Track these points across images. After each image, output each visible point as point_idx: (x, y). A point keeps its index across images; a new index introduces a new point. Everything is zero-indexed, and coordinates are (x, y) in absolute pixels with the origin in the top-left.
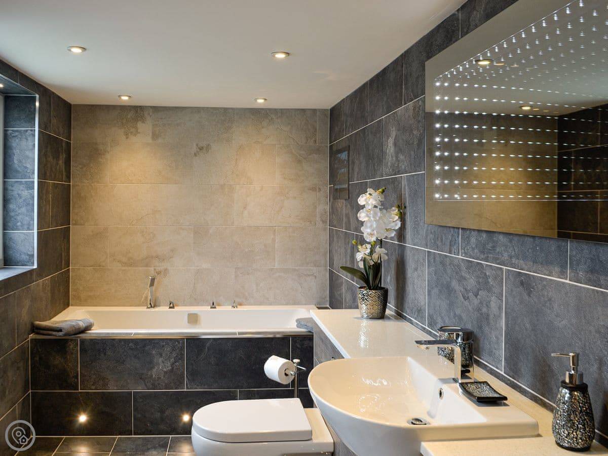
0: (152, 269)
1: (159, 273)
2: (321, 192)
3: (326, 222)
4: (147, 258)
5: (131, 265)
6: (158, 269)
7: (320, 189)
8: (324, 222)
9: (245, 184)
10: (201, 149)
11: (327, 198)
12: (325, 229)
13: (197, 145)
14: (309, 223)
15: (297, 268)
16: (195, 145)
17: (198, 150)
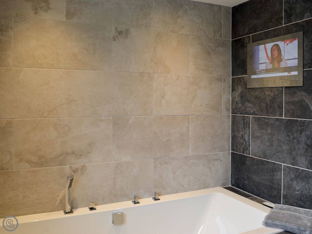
0: (68, 167)
1: (75, 171)
2: (226, 83)
3: (229, 110)
4: (61, 155)
5: (42, 165)
6: (75, 166)
7: (224, 80)
8: (228, 110)
9: (163, 72)
10: (120, 33)
11: (230, 88)
12: (228, 117)
13: (116, 29)
14: (216, 111)
15: (206, 154)
16: (113, 28)
17: (117, 34)
